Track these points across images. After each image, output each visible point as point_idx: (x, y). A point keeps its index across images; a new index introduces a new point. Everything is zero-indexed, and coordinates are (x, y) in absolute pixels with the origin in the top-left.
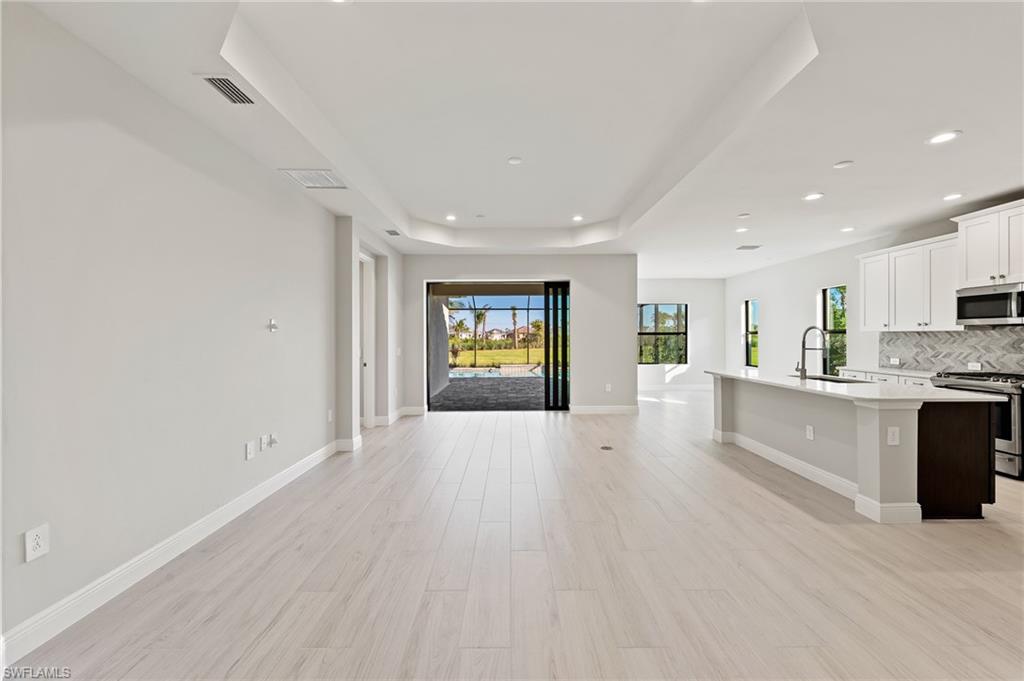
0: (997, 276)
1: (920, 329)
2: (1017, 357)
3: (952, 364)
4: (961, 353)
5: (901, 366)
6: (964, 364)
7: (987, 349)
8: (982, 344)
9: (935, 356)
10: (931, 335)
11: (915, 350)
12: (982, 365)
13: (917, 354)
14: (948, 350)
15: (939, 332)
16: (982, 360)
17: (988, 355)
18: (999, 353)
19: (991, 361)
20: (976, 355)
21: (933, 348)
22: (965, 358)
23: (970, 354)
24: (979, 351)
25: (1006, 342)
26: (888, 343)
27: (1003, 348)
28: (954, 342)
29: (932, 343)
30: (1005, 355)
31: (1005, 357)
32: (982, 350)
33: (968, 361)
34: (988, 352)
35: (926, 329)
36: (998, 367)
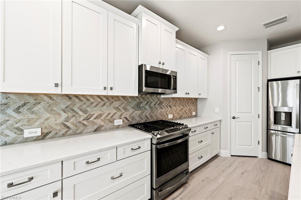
0: (162, 63)
1: (104, 93)
2: (138, 112)
3: (102, 123)
4: (109, 114)
5: (44, 137)
6: (111, 122)
7: (125, 109)
8: (123, 106)
9: (87, 119)
10: (82, 98)
11: (64, 115)
12: (123, 121)
13: (67, 119)
14: (99, 112)
15: (92, 96)
16: (123, 117)
17: (126, 113)
18: (131, 111)
19: (128, 117)
20: (119, 113)
21: (85, 112)
22: (112, 117)
23: (116, 113)
24: (121, 110)
25: (134, 104)
26: (17, 110)
27: (133, 107)
28: (104, 104)
29: (84, 107)
30: (133, 112)
31: (134, 113)
32: (123, 111)
33: (114, 119)
34: (126, 111)
35: (110, 93)
36: (131, 120)
